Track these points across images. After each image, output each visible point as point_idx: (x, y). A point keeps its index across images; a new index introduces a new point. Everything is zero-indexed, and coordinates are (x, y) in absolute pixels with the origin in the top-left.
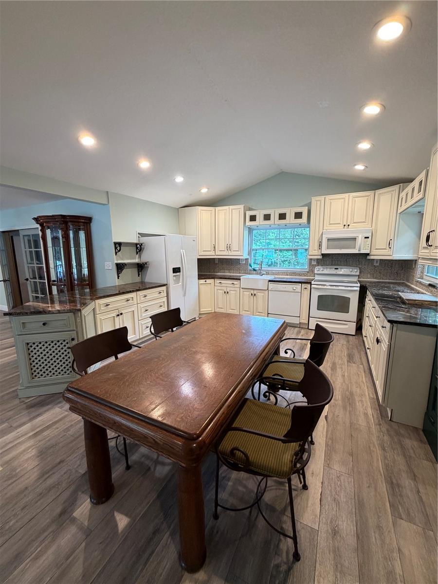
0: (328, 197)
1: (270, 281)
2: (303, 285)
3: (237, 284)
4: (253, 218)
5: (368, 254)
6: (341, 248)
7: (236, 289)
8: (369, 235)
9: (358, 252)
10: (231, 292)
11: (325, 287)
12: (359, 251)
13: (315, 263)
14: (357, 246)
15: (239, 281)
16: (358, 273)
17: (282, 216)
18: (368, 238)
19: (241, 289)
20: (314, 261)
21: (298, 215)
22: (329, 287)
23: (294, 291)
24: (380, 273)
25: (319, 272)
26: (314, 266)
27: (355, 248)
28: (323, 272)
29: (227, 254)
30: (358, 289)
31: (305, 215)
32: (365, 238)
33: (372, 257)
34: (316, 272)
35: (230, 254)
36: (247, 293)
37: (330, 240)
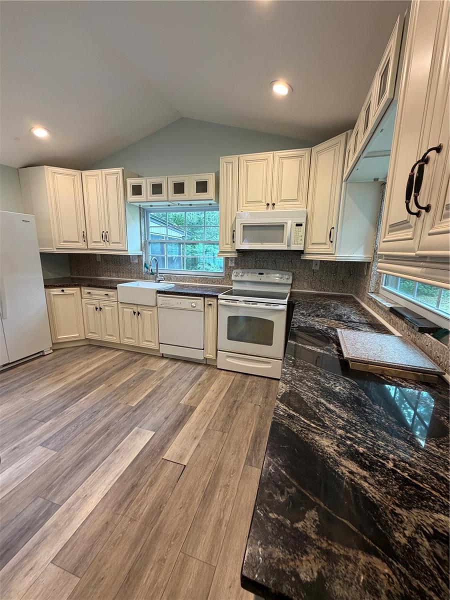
0: (245, 157)
1: (159, 292)
2: (206, 299)
3: (112, 296)
4: (137, 190)
5: (301, 252)
6: (262, 241)
7: (111, 303)
8: (302, 220)
9: (286, 248)
10: (106, 308)
11: (238, 304)
12: (288, 246)
13: (233, 265)
14: (286, 240)
15: (116, 291)
17: (179, 188)
18: (301, 225)
19: (120, 304)
20: (232, 261)
21: (202, 187)
22: (243, 304)
23: (193, 309)
24: (320, 281)
25: (238, 279)
26: (231, 269)
27: (283, 242)
28: (243, 279)
29: (104, 247)
30: (285, 307)
31: (211, 187)
32: (297, 225)
33: (308, 257)
34: (233, 278)
35: (109, 247)
36: (129, 311)
37: (245, 227)
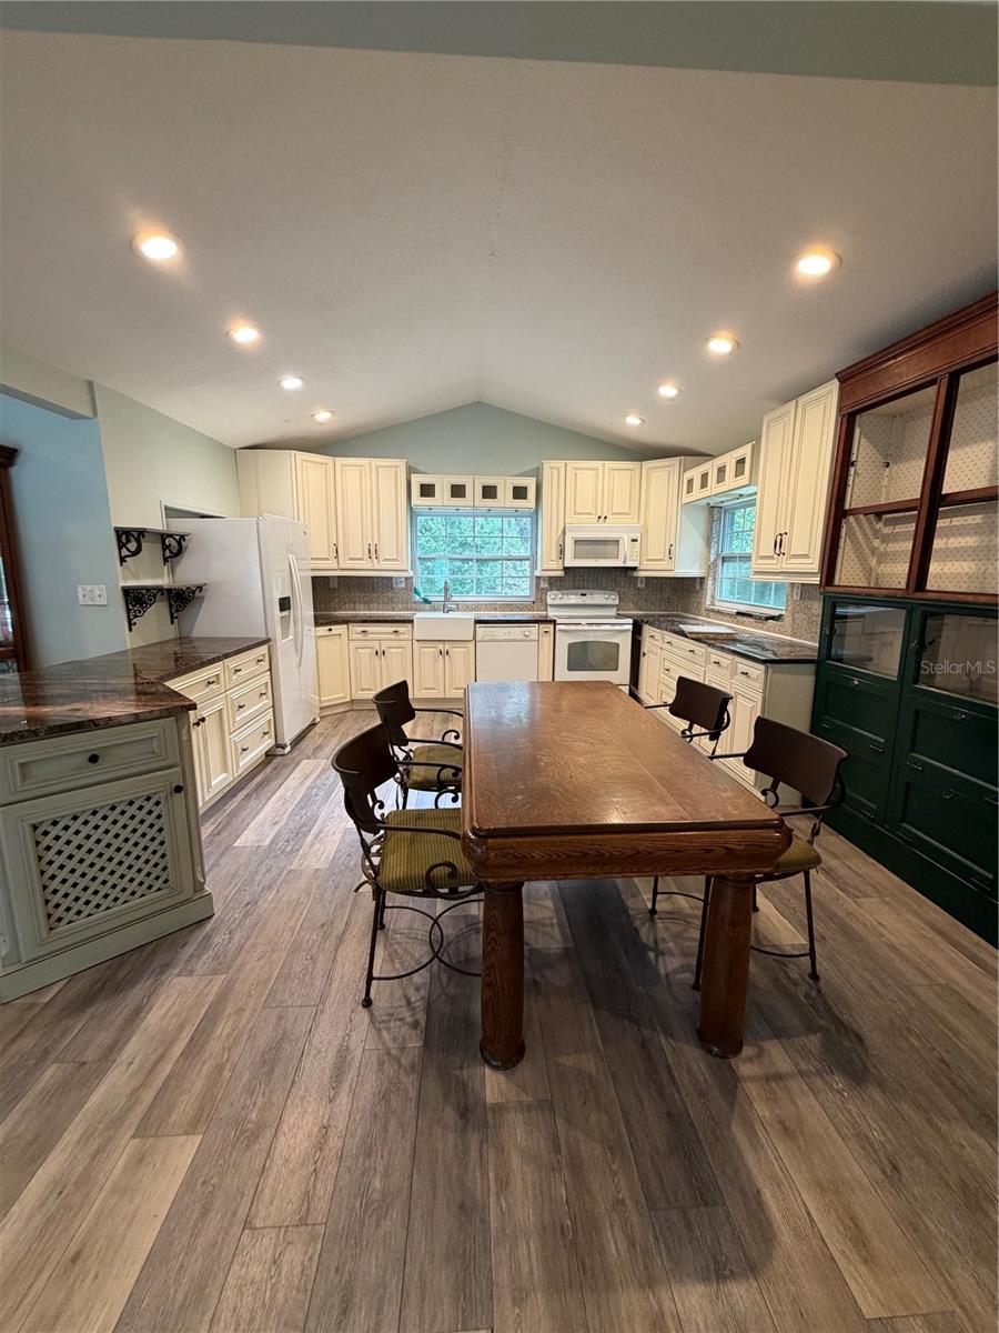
0: (571, 464)
1: (478, 622)
2: (541, 626)
3: (404, 633)
4: (427, 490)
5: (634, 569)
6: (596, 557)
7: (403, 643)
8: (637, 536)
9: (622, 565)
10: (392, 650)
11: (579, 627)
12: (624, 562)
13: (547, 586)
14: (622, 556)
15: (410, 625)
16: (617, 602)
17: (489, 492)
18: (636, 540)
19: (415, 644)
20: (544, 580)
21: (519, 493)
22: (586, 627)
23: (526, 639)
24: (646, 600)
25: (555, 602)
26: (545, 591)
27: (617, 558)
28: (563, 602)
29: (369, 566)
30: (630, 627)
31: (531, 493)
32: (633, 540)
33: (642, 574)
34: (549, 601)
35: (377, 566)
36: (430, 651)
37: (577, 542)
